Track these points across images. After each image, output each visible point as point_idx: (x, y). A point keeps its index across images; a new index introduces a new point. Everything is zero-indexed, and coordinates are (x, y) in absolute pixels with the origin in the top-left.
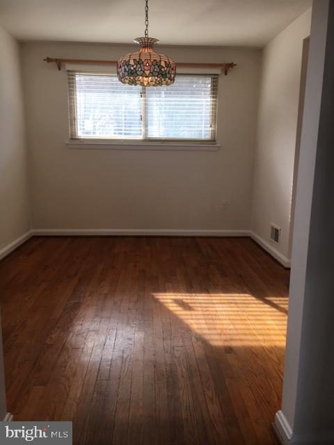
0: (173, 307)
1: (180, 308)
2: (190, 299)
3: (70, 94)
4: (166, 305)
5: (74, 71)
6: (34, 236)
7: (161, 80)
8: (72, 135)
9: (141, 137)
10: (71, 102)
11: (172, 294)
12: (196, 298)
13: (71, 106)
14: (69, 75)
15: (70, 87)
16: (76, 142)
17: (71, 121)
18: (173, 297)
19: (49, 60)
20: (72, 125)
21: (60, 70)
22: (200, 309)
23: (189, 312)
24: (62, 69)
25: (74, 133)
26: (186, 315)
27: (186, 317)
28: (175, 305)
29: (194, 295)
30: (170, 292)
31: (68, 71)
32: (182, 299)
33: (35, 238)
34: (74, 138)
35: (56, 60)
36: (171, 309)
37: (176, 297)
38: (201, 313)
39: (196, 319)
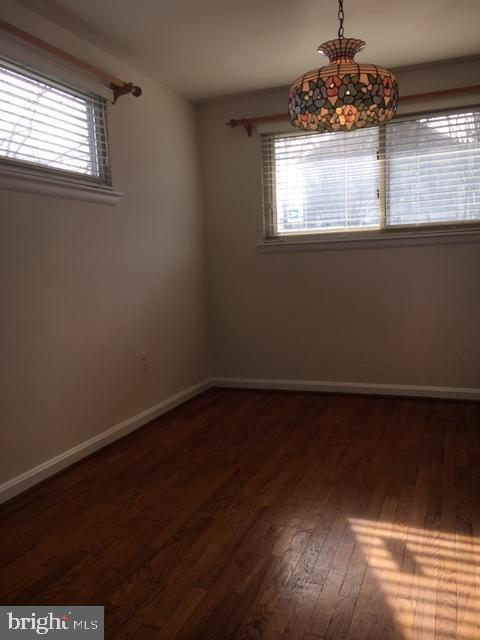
0: (378, 557)
1: (391, 564)
2: (424, 545)
3: (265, 170)
4: (366, 550)
5: (271, 134)
6: (213, 388)
7: (376, 114)
8: (267, 233)
9: (377, 226)
10: (266, 182)
11: (390, 526)
12: (437, 542)
13: (266, 188)
14: (263, 141)
15: (265, 158)
16: (274, 243)
17: (267, 211)
18: (388, 534)
19: (233, 123)
20: (267, 216)
21: (250, 134)
22: (435, 573)
23: (407, 578)
24: (253, 133)
25: (271, 227)
26: (399, 584)
27: (396, 590)
28: (384, 553)
29: (436, 534)
30: (386, 520)
31: (263, 135)
32: (406, 541)
33: (213, 391)
34: (271, 236)
35: (243, 122)
36: (373, 562)
37: (396, 535)
38: (434, 584)
39: (417, 600)
